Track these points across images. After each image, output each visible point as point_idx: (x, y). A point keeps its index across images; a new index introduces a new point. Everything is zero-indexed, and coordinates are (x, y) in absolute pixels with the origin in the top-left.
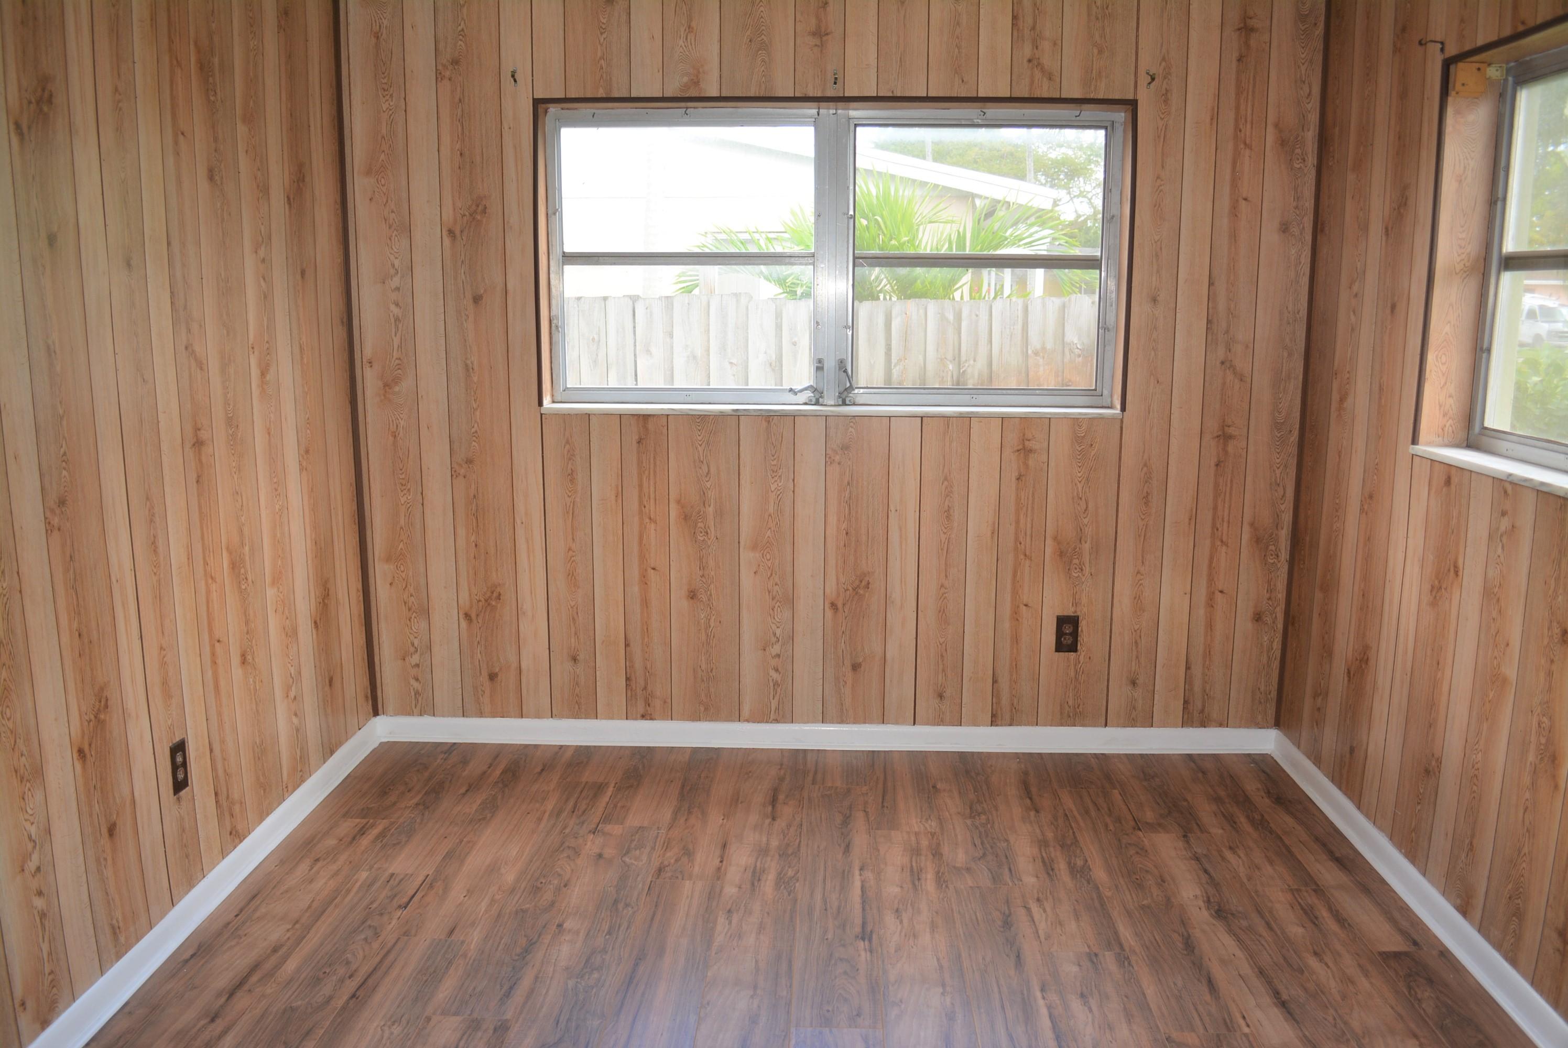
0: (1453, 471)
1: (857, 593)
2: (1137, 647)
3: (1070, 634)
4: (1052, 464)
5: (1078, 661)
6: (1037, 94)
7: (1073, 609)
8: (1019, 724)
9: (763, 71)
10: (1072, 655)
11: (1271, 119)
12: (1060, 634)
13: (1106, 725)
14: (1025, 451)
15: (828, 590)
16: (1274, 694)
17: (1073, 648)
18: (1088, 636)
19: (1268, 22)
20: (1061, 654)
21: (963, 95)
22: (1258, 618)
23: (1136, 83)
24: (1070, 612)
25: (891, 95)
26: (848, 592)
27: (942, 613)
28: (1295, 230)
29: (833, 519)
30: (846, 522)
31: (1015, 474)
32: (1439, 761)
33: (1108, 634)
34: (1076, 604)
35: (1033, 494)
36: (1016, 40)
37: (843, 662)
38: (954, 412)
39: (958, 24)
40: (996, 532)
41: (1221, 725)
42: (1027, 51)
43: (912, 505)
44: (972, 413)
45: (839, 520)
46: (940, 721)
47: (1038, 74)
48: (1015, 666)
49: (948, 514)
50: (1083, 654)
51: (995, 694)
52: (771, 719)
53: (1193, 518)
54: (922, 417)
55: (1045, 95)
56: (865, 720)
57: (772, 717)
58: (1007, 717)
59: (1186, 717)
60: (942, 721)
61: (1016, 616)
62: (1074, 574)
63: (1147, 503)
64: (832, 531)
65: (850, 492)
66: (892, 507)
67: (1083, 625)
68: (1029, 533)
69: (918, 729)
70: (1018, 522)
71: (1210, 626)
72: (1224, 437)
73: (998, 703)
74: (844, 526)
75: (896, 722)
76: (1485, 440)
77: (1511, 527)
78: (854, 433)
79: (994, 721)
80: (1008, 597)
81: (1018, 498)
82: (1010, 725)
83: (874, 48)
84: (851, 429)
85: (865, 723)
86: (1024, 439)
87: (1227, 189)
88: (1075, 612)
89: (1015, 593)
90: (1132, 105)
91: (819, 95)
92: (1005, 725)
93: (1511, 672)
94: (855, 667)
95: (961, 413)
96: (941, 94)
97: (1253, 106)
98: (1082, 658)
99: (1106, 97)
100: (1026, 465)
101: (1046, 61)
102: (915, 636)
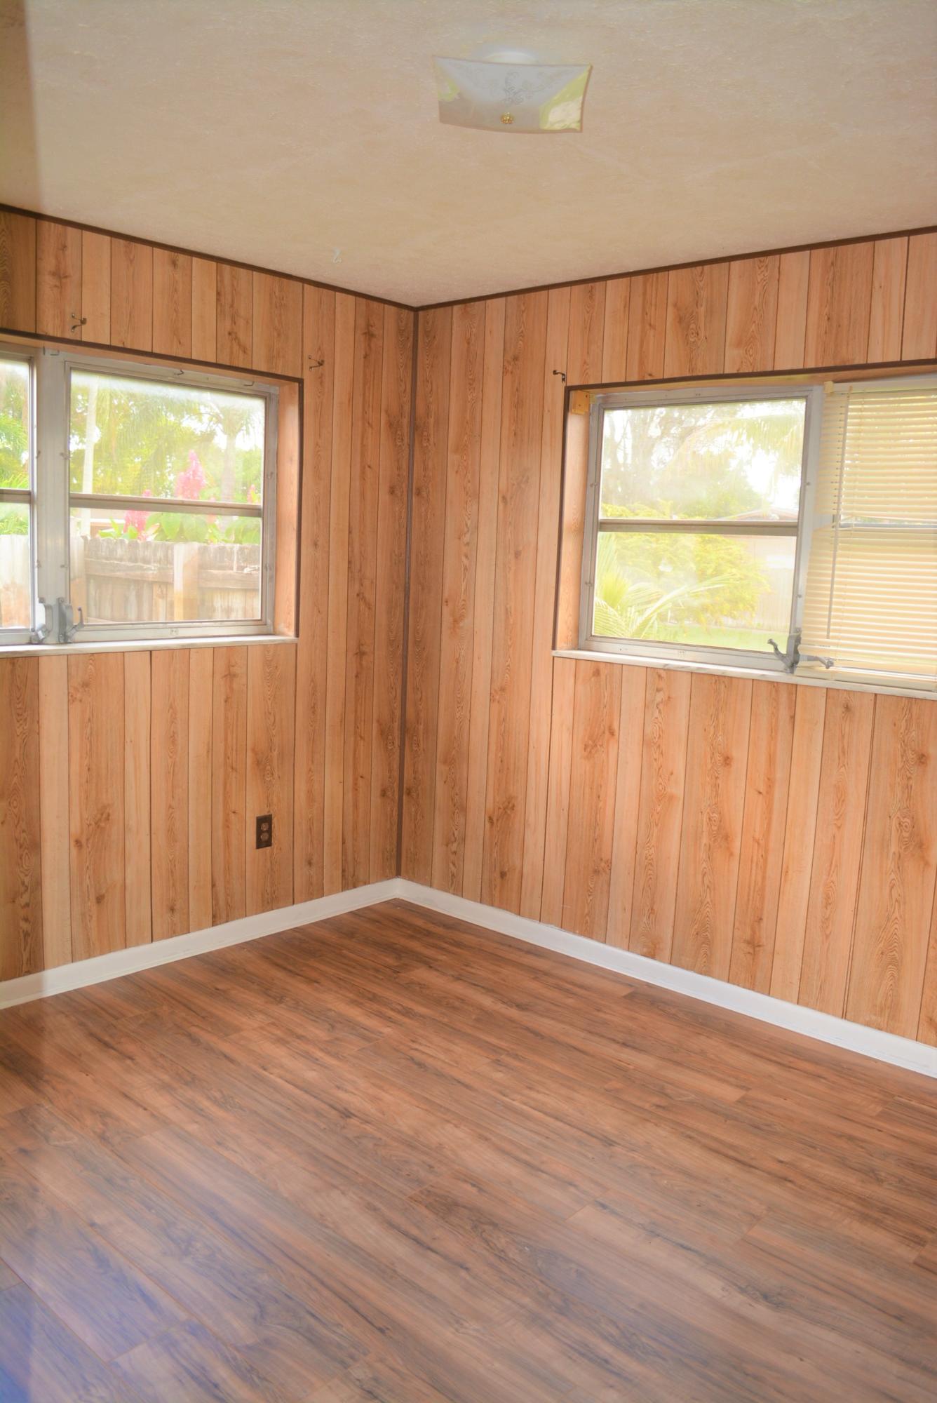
0: (602, 666)
1: (98, 827)
2: (311, 833)
3: (267, 831)
4: (249, 687)
5: (272, 854)
6: (236, 364)
7: (267, 810)
8: (233, 919)
9: (5, 302)
10: (268, 848)
11: (383, 407)
12: (259, 832)
13: (293, 903)
14: (230, 676)
15: (73, 829)
16: (394, 853)
17: (268, 843)
18: (279, 830)
19: (381, 332)
20: (261, 850)
21: (180, 355)
22: (384, 793)
23: (302, 365)
24: (265, 813)
25: (121, 345)
26: (91, 827)
27: (170, 831)
28: (398, 492)
29: (76, 756)
30: (88, 758)
31: (224, 697)
32: (609, 863)
33: (292, 826)
34: (269, 805)
35: (237, 712)
36: (220, 313)
37: (88, 897)
38: (179, 645)
39: (176, 290)
40: (210, 751)
41: (365, 883)
42: (227, 324)
43: (144, 733)
44: (192, 644)
45: (81, 757)
46: (173, 933)
47: (236, 347)
48: (228, 869)
49: (172, 739)
50: (275, 846)
51: (215, 897)
52: (24, 972)
53: (343, 720)
54: (151, 651)
55: (241, 365)
56: (110, 948)
57: (24, 969)
58: (224, 915)
59: (344, 882)
60: (174, 932)
61: (227, 825)
62: (267, 779)
63: (314, 713)
64: (75, 768)
65: (91, 728)
66: (128, 740)
67: (275, 821)
68: (234, 748)
69: (156, 944)
70: (226, 739)
71: (356, 806)
72: (360, 654)
73: (217, 904)
74: (86, 762)
75: (137, 944)
76: (595, 644)
77: (667, 698)
78: (93, 669)
79: (215, 921)
80: (221, 807)
81: (226, 718)
82: (227, 921)
83: (107, 299)
84: (90, 666)
85: (110, 952)
86: (230, 666)
87: (358, 459)
88: (269, 812)
89: (226, 803)
90: (300, 381)
91: (59, 336)
92: (223, 923)
93: (678, 790)
94: (99, 899)
95: (183, 645)
96: (163, 352)
97: (373, 394)
98: (275, 850)
99: (283, 374)
100: (231, 688)
101: (242, 336)
102: (149, 858)
